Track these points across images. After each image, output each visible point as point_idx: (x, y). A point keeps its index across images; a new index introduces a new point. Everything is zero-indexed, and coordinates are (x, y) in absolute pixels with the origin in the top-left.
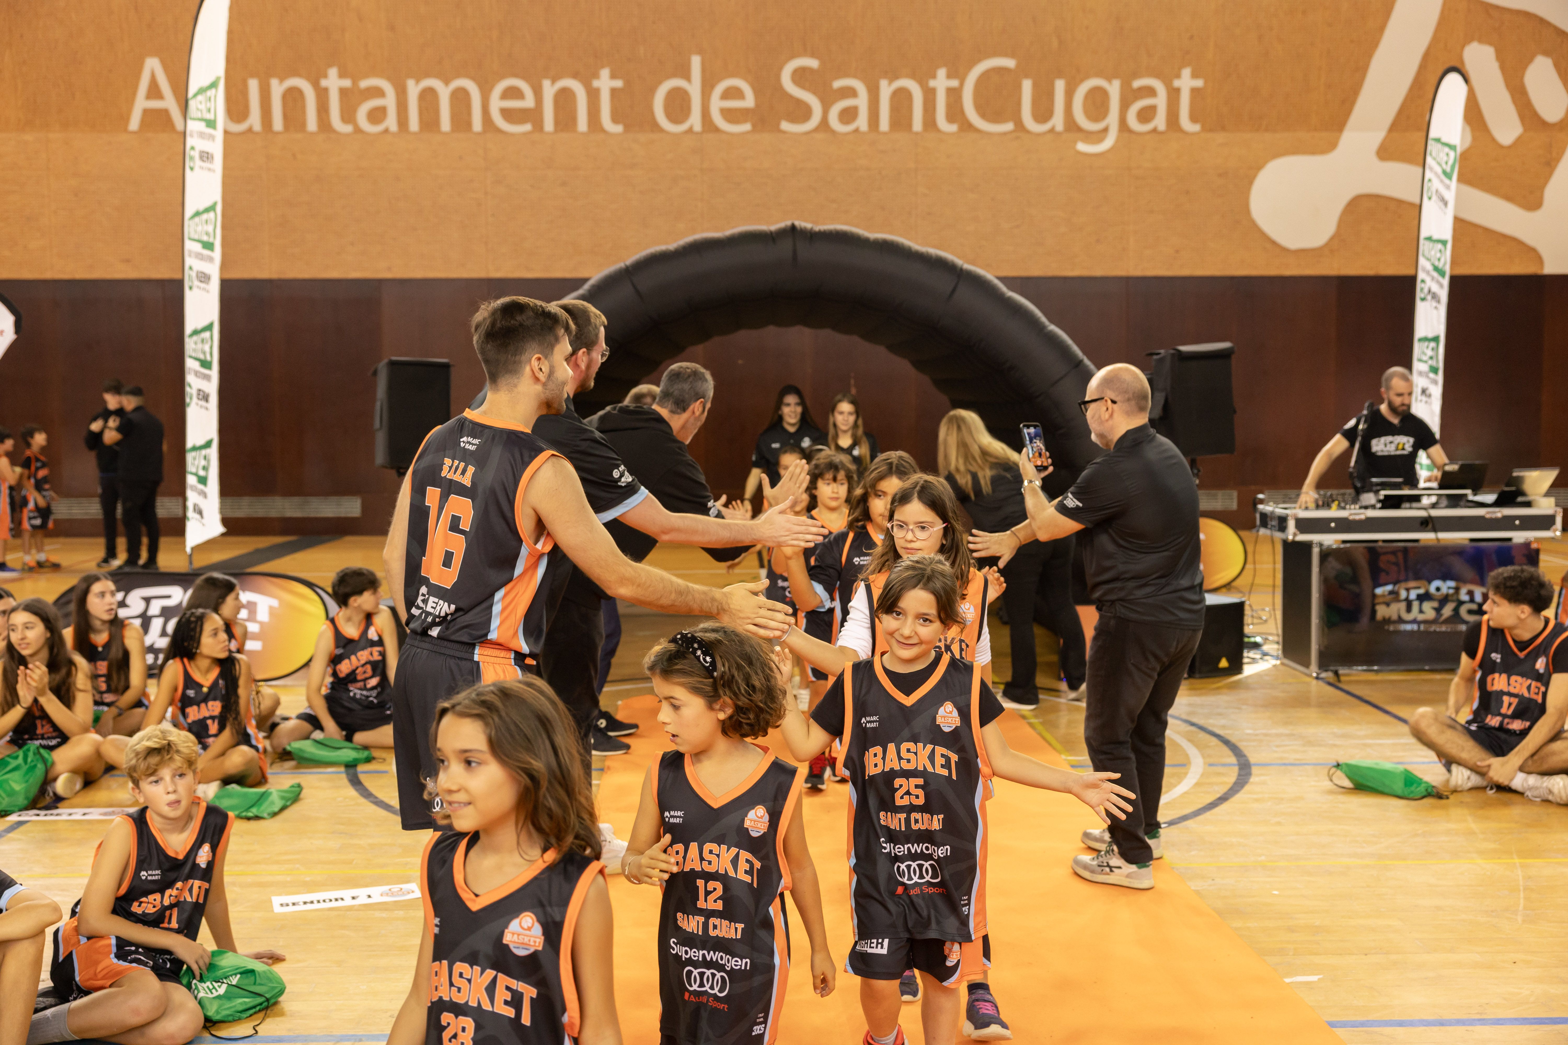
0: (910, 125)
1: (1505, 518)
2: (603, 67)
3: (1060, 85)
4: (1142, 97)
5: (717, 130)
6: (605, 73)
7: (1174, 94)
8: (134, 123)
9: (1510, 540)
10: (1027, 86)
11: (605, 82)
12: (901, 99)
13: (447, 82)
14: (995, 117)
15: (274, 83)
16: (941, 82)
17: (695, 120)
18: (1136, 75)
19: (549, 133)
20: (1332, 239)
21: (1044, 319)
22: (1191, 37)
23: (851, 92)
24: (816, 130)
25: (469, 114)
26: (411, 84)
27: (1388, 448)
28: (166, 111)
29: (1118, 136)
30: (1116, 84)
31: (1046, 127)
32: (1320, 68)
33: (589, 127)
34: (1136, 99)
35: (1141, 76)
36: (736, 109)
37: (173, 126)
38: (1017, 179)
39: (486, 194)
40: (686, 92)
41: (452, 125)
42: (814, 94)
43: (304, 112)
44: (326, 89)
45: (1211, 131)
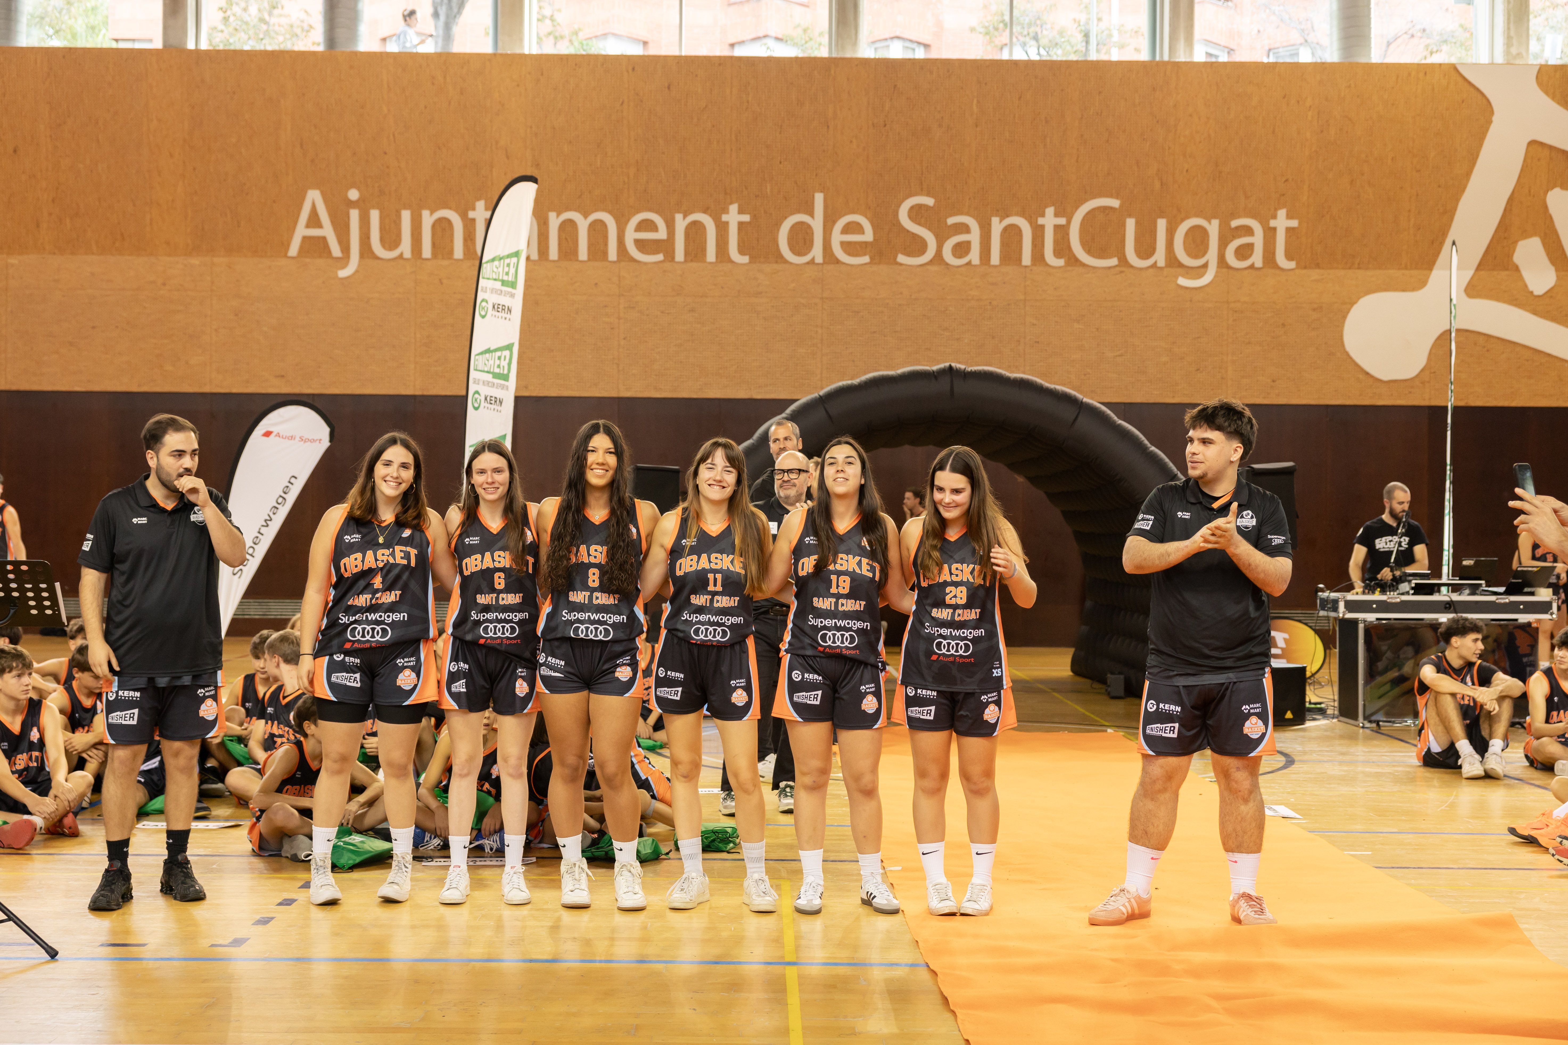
0: (1020, 260)
1: (1511, 603)
2: (731, 203)
3: (1162, 224)
4: (1240, 237)
5: (838, 262)
6: (734, 208)
7: (1270, 233)
8: (293, 251)
9: (1516, 620)
10: (1130, 224)
11: (734, 217)
12: (1012, 235)
13: (586, 216)
14: (1101, 253)
15: (425, 213)
16: (1049, 220)
17: (817, 252)
18: (1234, 215)
19: (679, 263)
20: (1422, 370)
21: (1146, 442)
22: (1287, 180)
23: (965, 229)
24: (931, 262)
25: (606, 244)
26: (552, 215)
27: (1389, 545)
28: (324, 239)
29: (1217, 272)
30: (1215, 223)
31: (1149, 262)
32: (1409, 211)
33: (717, 257)
34: (1234, 237)
35: (1239, 217)
36: (856, 243)
37: (330, 252)
38: (1120, 311)
39: (619, 318)
40: (809, 227)
41: (589, 255)
42: (930, 229)
43: (452, 241)
44: (473, 220)
45: (1305, 268)
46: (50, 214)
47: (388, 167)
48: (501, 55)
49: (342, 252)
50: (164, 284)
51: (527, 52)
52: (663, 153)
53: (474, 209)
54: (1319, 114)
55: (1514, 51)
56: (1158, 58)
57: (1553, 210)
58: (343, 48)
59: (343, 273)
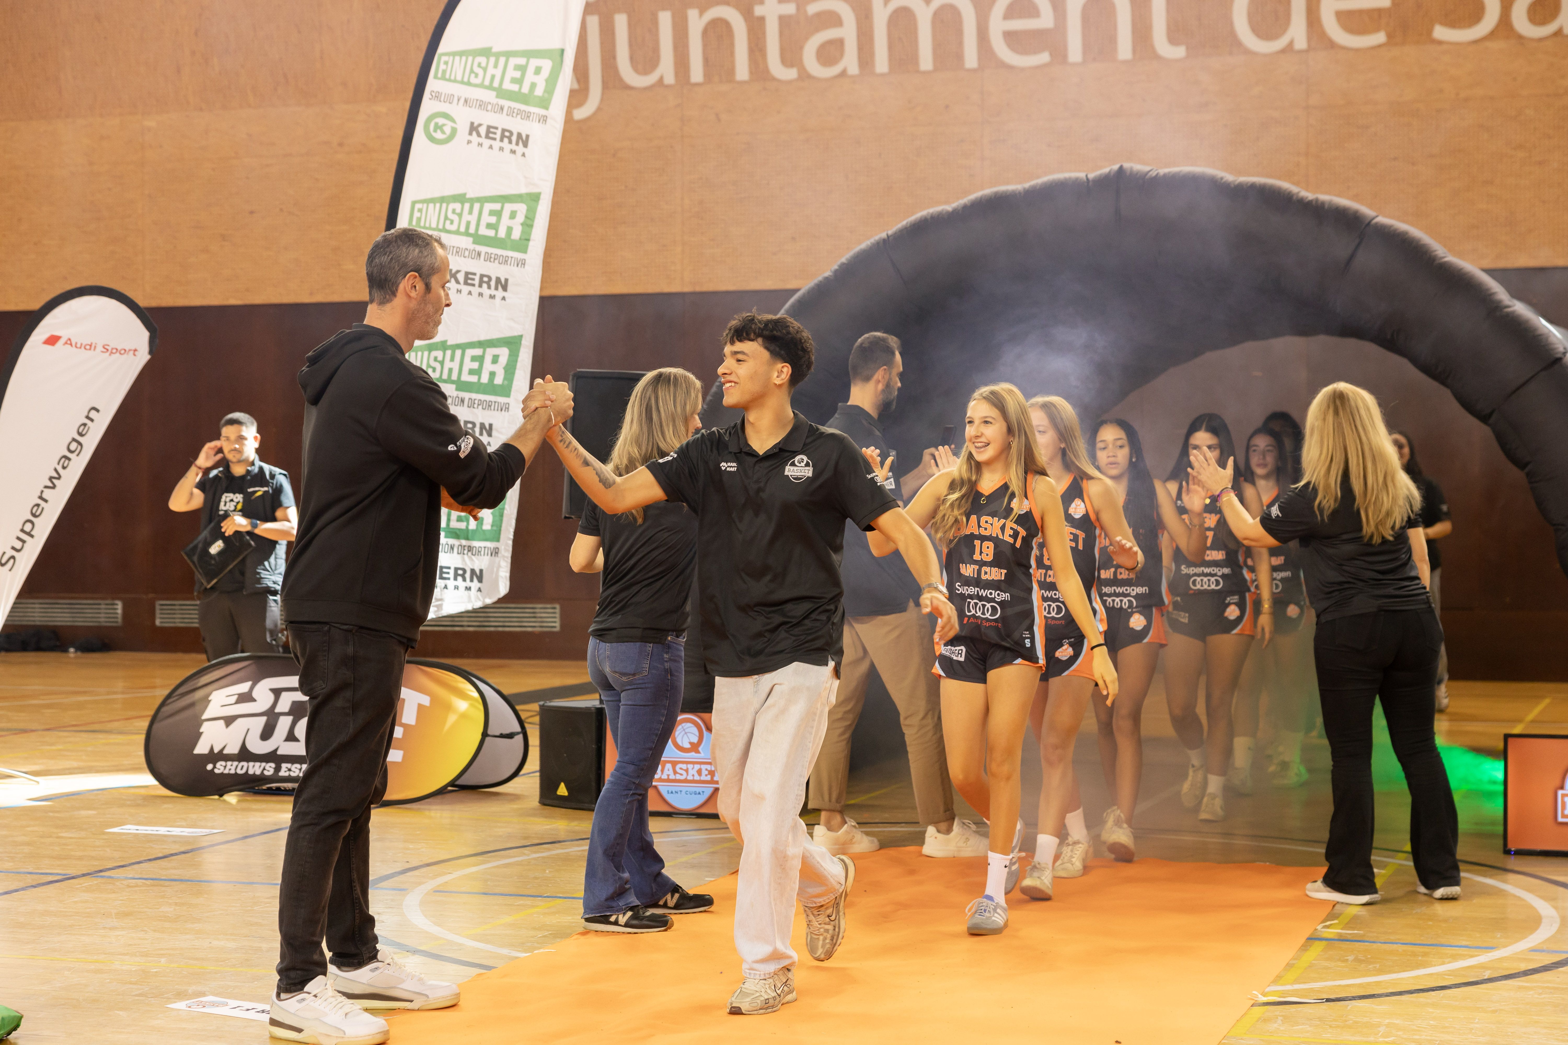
5: (1332, 45)
15: (693, 14)
17: (1297, 32)
19: (1074, 64)
24: (1492, 35)
25: (960, 44)
33: (1134, 51)
36: (1361, 11)
41: (935, 61)
43: (732, 54)
44: (762, 19)
46: (193, 53)
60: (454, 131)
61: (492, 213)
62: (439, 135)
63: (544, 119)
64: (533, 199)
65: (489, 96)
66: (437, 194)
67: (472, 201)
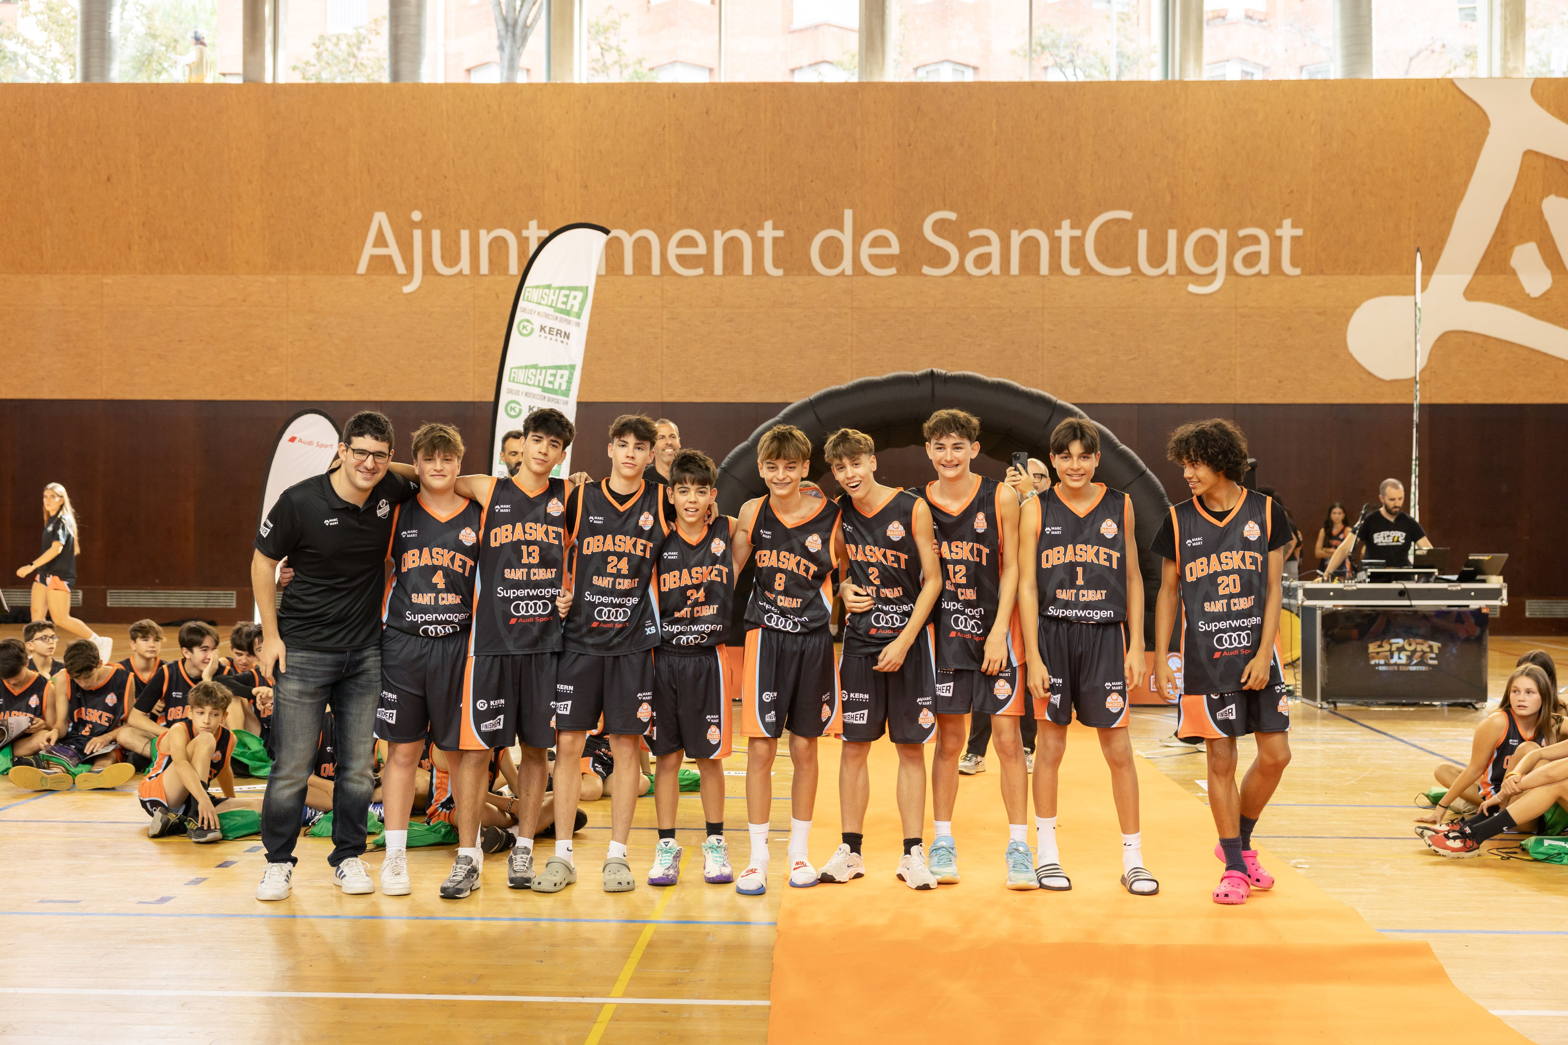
0: (1038, 270)
1: (1463, 590)
2: (766, 220)
3: (1172, 235)
4: (1247, 245)
5: (866, 273)
6: (768, 224)
7: (1276, 242)
8: (362, 268)
9: (1468, 606)
10: (1143, 235)
11: (768, 232)
12: (1030, 247)
13: (631, 234)
14: (1115, 262)
15: (483, 233)
16: (1066, 232)
17: (847, 265)
18: (1241, 226)
19: (718, 276)
20: (1423, 370)
22: (1291, 192)
23: (986, 241)
24: (954, 273)
25: (650, 260)
27: (1386, 540)
28: (389, 258)
29: (1225, 279)
30: (1224, 233)
31: (1161, 270)
32: (1410, 219)
33: (753, 270)
34: (1242, 246)
35: (1246, 227)
36: (883, 256)
37: (395, 270)
38: (1134, 317)
39: (662, 328)
40: (839, 241)
41: (634, 269)
42: (952, 242)
43: (507, 258)
44: (527, 238)
45: (1310, 274)
46: (141, 237)
47: (448, 190)
48: (552, 84)
49: (407, 269)
50: (244, 301)
51: (576, 81)
52: (703, 174)
53: (527, 228)
54: (1322, 127)
55: (1511, 65)
56: (1170, 78)
57: (1548, 215)
58: (406, 80)
59: (407, 289)
60: (532, 330)
61: (552, 375)
62: (524, 332)
63: (578, 324)
64: (573, 367)
65: (551, 311)
66: (524, 364)
67: (541, 368)
